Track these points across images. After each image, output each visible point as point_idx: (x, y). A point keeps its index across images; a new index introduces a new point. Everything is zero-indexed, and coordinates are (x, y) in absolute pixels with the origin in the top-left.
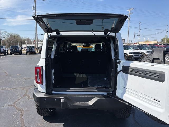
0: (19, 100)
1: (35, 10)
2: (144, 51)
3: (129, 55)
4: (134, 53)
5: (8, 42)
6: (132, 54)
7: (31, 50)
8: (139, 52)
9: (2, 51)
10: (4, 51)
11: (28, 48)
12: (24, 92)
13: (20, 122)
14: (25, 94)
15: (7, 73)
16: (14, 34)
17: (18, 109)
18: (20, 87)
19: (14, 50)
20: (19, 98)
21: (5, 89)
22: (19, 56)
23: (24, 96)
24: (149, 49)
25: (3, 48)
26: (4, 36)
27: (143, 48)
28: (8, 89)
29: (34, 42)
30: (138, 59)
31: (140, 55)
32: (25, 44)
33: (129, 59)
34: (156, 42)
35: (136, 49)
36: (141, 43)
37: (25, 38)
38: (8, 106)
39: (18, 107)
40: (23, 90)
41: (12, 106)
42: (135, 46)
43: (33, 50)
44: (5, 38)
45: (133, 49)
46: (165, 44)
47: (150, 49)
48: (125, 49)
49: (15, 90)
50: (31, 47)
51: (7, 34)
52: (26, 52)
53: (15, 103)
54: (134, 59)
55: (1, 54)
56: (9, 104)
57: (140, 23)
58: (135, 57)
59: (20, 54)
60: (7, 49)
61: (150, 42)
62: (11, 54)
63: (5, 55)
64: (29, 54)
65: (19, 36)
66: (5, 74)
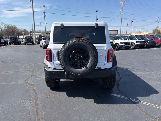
0: (28, 78)
1: (31, 2)
2: (134, 41)
3: (120, 44)
4: (125, 43)
5: (5, 33)
6: (123, 44)
7: (29, 40)
8: (129, 42)
9: (2, 41)
10: (4, 41)
11: (27, 38)
12: (31, 73)
13: (33, 92)
14: (32, 74)
15: (12, 60)
16: (11, 25)
17: (29, 84)
18: (27, 70)
19: (14, 40)
20: (28, 77)
21: (15, 71)
22: (18, 46)
23: (32, 76)
24: (138, 39)
25: (3, 38)
26: (1, 27)
27: (134, 39)
28: (17, 71)
29: (31, 33)
30: (129, 48)
31: (130, 45)
32: (22, 35)
33: (120, 48)
34: (148, 33)
35: (127, 40)
36: (133, 34)
37: (22, 30)
38: (21, 82)
39: (29, 83)
40: (30, 72)
41: (24, 82)
42: (127, 36)
43: (31, 41)
44: (2, 29)
45: (124, 39)
46: (155, 35)
47: (140, 39)
48: (117, 39)
49: (23, 72)
50: (29, 38)
51: (4, 25)
52: (25, 42)
53: (26, 80)
54: (125, 48)
55: (1, 44)
56: (21, 81)
57: (132, 15)
58: (125, 47)
59: (19, 44)
60: (6, 40)
61: (142, 33)
62: (10, 44)
63: (5, 45)
64: (28, 44)
65: (16, 27)
66: (11, 61)
